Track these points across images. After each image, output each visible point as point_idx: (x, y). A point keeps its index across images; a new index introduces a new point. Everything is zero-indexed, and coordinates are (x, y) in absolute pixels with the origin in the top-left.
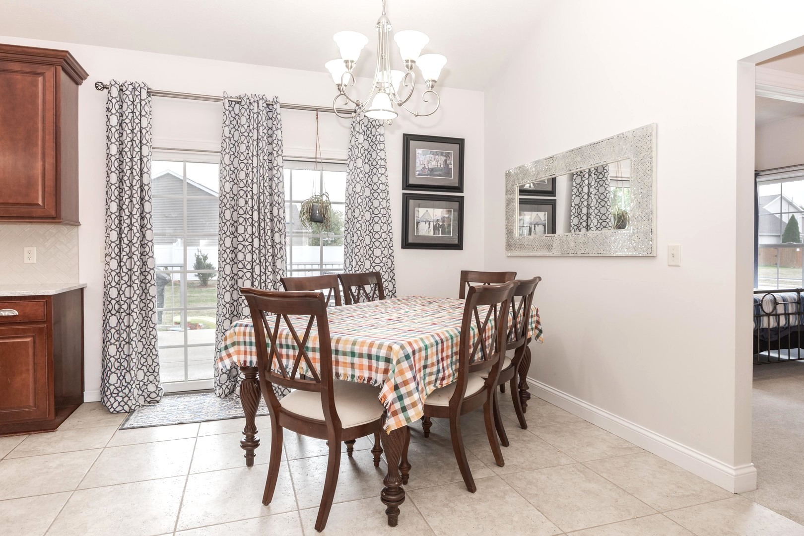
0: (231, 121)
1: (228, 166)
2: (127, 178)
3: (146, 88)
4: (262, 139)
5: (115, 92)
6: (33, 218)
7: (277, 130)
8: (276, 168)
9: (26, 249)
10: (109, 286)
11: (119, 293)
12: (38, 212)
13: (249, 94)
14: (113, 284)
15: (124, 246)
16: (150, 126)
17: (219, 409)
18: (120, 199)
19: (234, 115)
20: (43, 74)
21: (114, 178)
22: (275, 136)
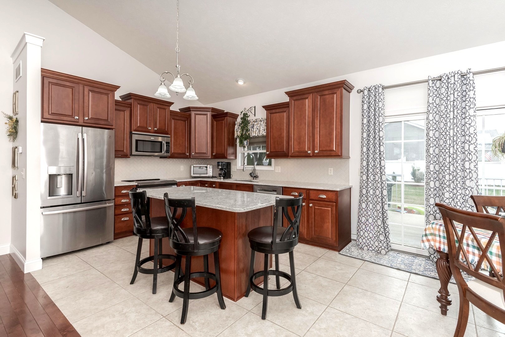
0: (433, 93)
1: (432, 120)
2: (371, 134)
3: (381, 86)
4: (456, 100)
5: (366, 92)
6: (332, 156)
7: (469, 91)
8: (468, 118)
9: (329, 169)
10: (362, 188)
11: (367, 192)
12: (333, 153)
13: (447, 73)
14: (364, 187)
15: (370, 168)
16: (384, 106)
17: (423, 269)
18: (368, 144)
19: (436, 89)
20: (336, 93)
21: (365, 135)
22: (467, 96)
